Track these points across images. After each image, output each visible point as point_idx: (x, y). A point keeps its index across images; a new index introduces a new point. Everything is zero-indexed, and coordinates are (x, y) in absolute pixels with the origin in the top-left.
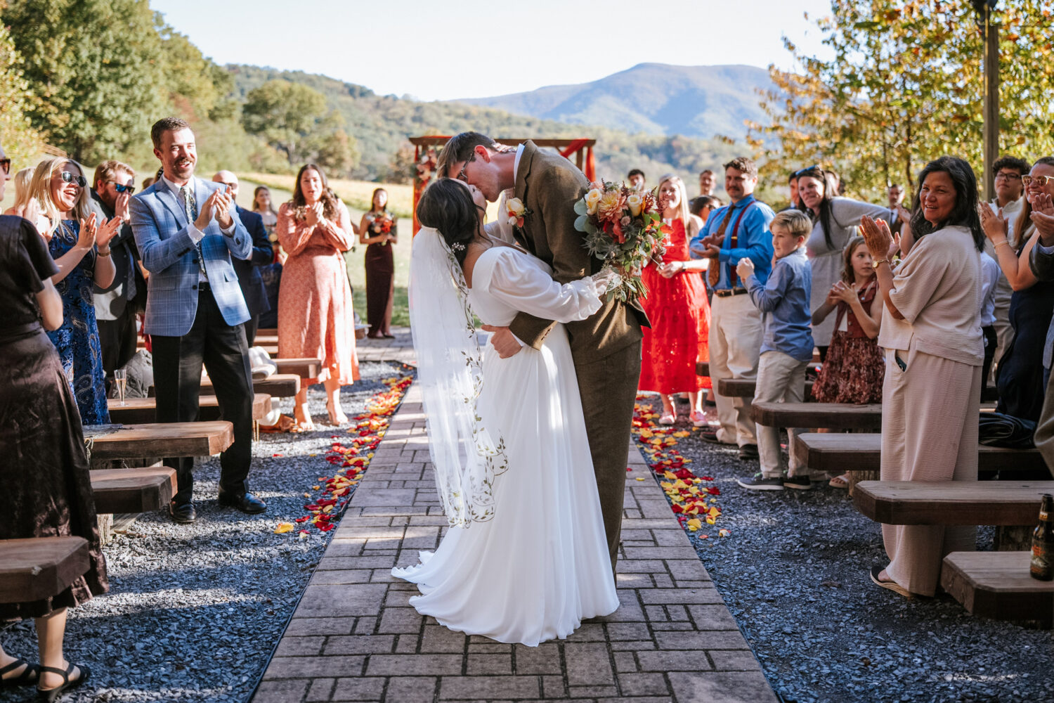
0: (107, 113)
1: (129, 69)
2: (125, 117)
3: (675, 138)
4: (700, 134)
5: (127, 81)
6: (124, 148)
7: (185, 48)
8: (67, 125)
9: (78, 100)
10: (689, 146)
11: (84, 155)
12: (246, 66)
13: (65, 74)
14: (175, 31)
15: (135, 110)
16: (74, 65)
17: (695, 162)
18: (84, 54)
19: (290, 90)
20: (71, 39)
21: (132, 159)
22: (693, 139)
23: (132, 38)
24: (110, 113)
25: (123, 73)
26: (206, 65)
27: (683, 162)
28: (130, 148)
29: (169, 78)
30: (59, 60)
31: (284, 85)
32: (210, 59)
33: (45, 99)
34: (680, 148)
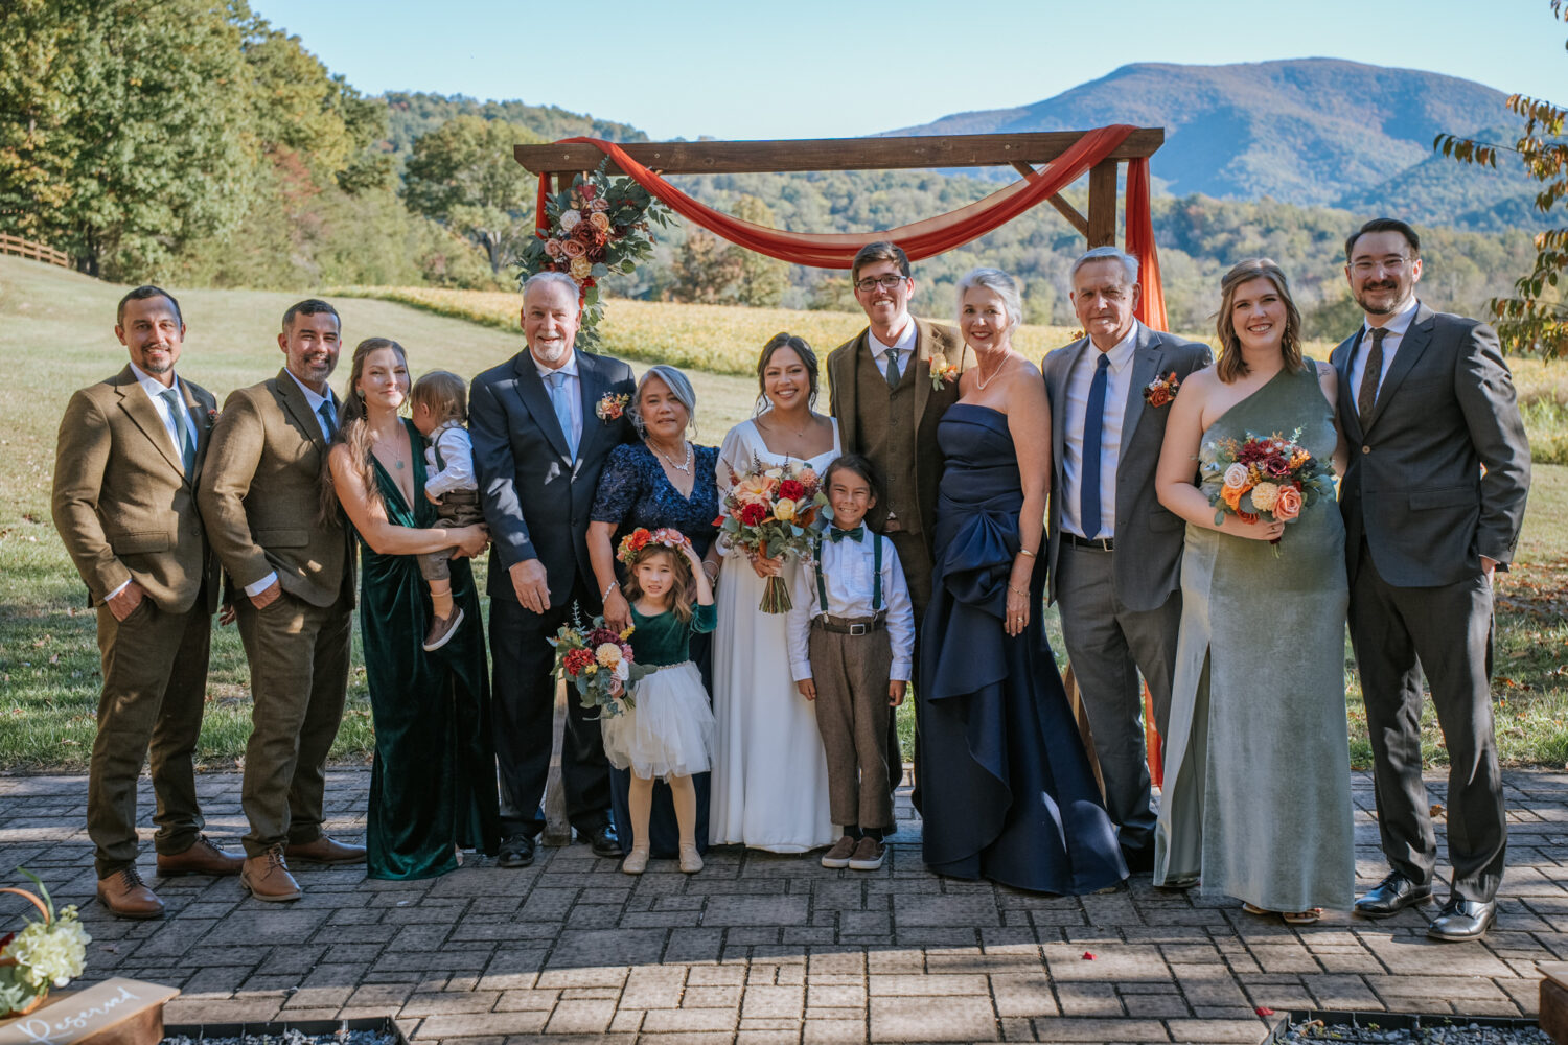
0: (142, 179)
1: (179, 96)
2: (175, 187)
3: (1192, 201)
4: (1239, 191)
5: (178, 118)
6: (178, 244)
7: (290, 59)
8: (69, 204)
9: (87, 155)
10: (1220, 215)
11: (104, 257)
12: (419, 96)
13: (60, 109)
14: (272, 28)
15: (195, 174)
16: (75, 92)
17: (1231, 244)
18: (94, 71)
19: (490, 133)
20: (69, 41)
21: (192, 263)
22: (1227, 201)
23: (183, 37)
24: (146, 179)
25: (167, 104)
26: (333, 89)
27: (1208, 244)
28: (188, 246)
29: (262, 116)
30: (46, 82)
31: (478, 124)
32: (340, 79)
33: (24, 154)
34: (1202, 219)
